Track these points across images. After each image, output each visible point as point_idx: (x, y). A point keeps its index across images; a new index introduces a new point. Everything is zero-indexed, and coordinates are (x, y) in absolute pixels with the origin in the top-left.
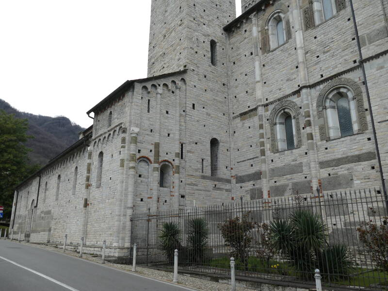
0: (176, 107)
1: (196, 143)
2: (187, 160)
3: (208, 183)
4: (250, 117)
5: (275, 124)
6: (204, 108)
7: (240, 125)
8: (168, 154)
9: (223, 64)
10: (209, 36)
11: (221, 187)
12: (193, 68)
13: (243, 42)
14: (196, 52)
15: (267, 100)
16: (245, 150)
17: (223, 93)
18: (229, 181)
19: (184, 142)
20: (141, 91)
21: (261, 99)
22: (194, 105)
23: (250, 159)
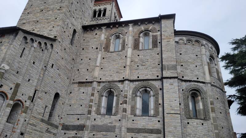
0: (41, 62)
1: (46, 93)
2: (36, 104)
3: (44, 126)
4: (86, 86)
5: (103, 96)
6: (58, 69)
7: (76, 89)
8: (24, 95)
9: (76, 47)
10: (74, 26)
11: (52, 131)
12: (60, 41)
13: (93, 40)
14: (65, 32)
15: (101, 79)
16: (76, 107)
17: (72, 64)
18: (57, 127)
19: (38, 89)
20: (21, 39)
21: (97, 77)
22: (53, 65)
23: (78, 114)
